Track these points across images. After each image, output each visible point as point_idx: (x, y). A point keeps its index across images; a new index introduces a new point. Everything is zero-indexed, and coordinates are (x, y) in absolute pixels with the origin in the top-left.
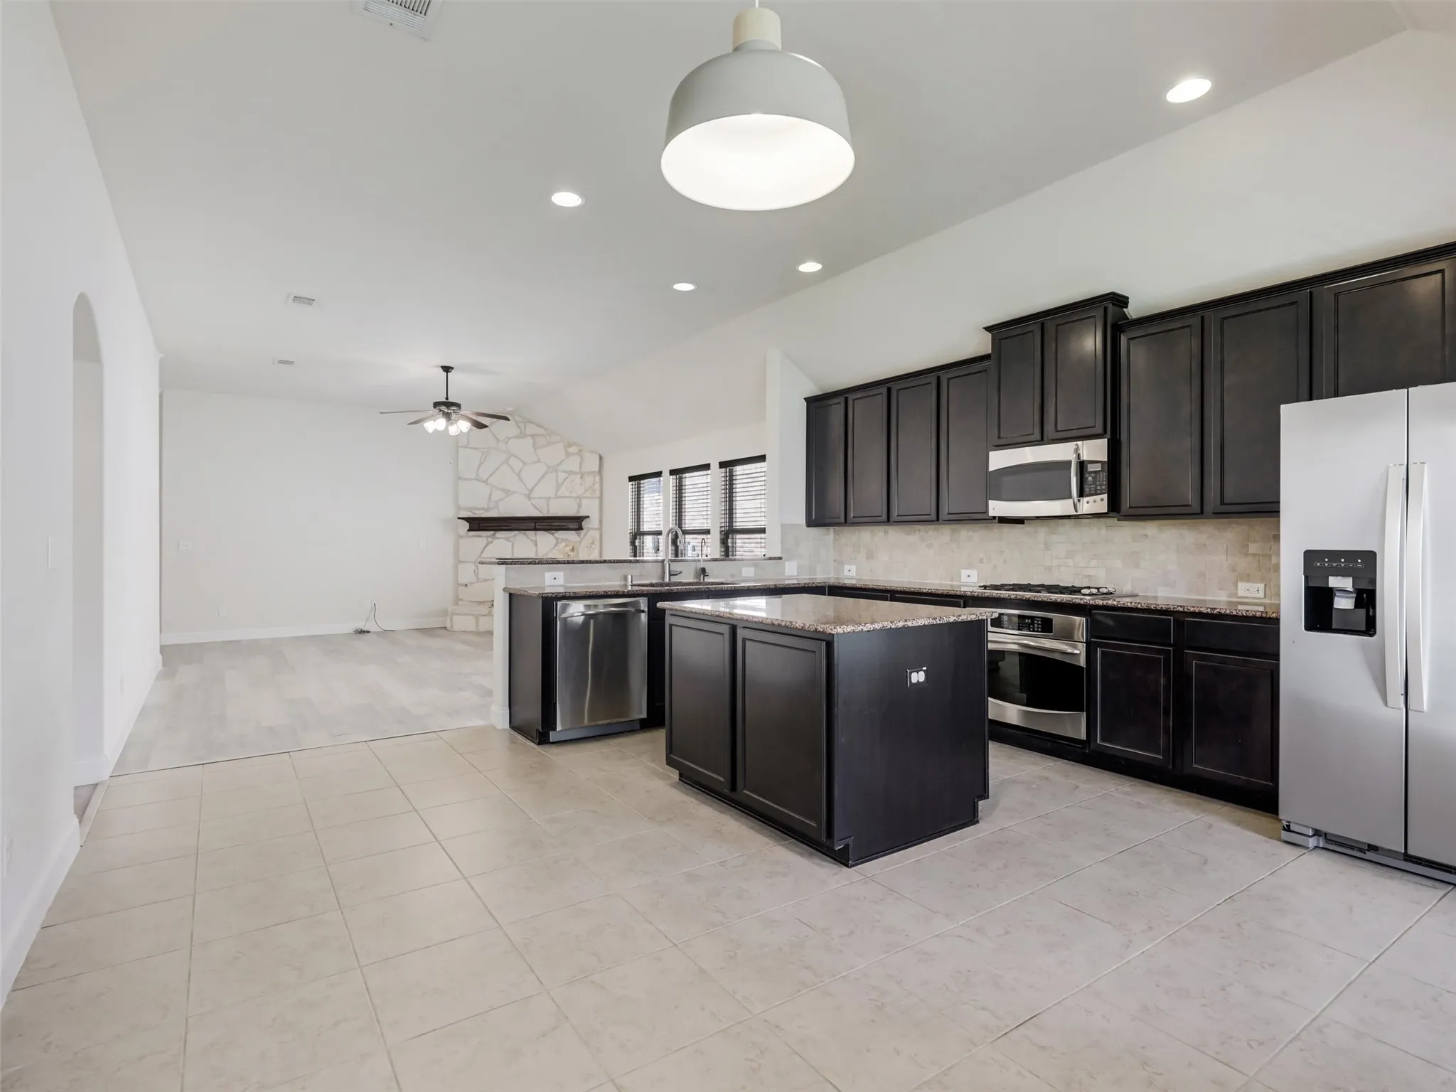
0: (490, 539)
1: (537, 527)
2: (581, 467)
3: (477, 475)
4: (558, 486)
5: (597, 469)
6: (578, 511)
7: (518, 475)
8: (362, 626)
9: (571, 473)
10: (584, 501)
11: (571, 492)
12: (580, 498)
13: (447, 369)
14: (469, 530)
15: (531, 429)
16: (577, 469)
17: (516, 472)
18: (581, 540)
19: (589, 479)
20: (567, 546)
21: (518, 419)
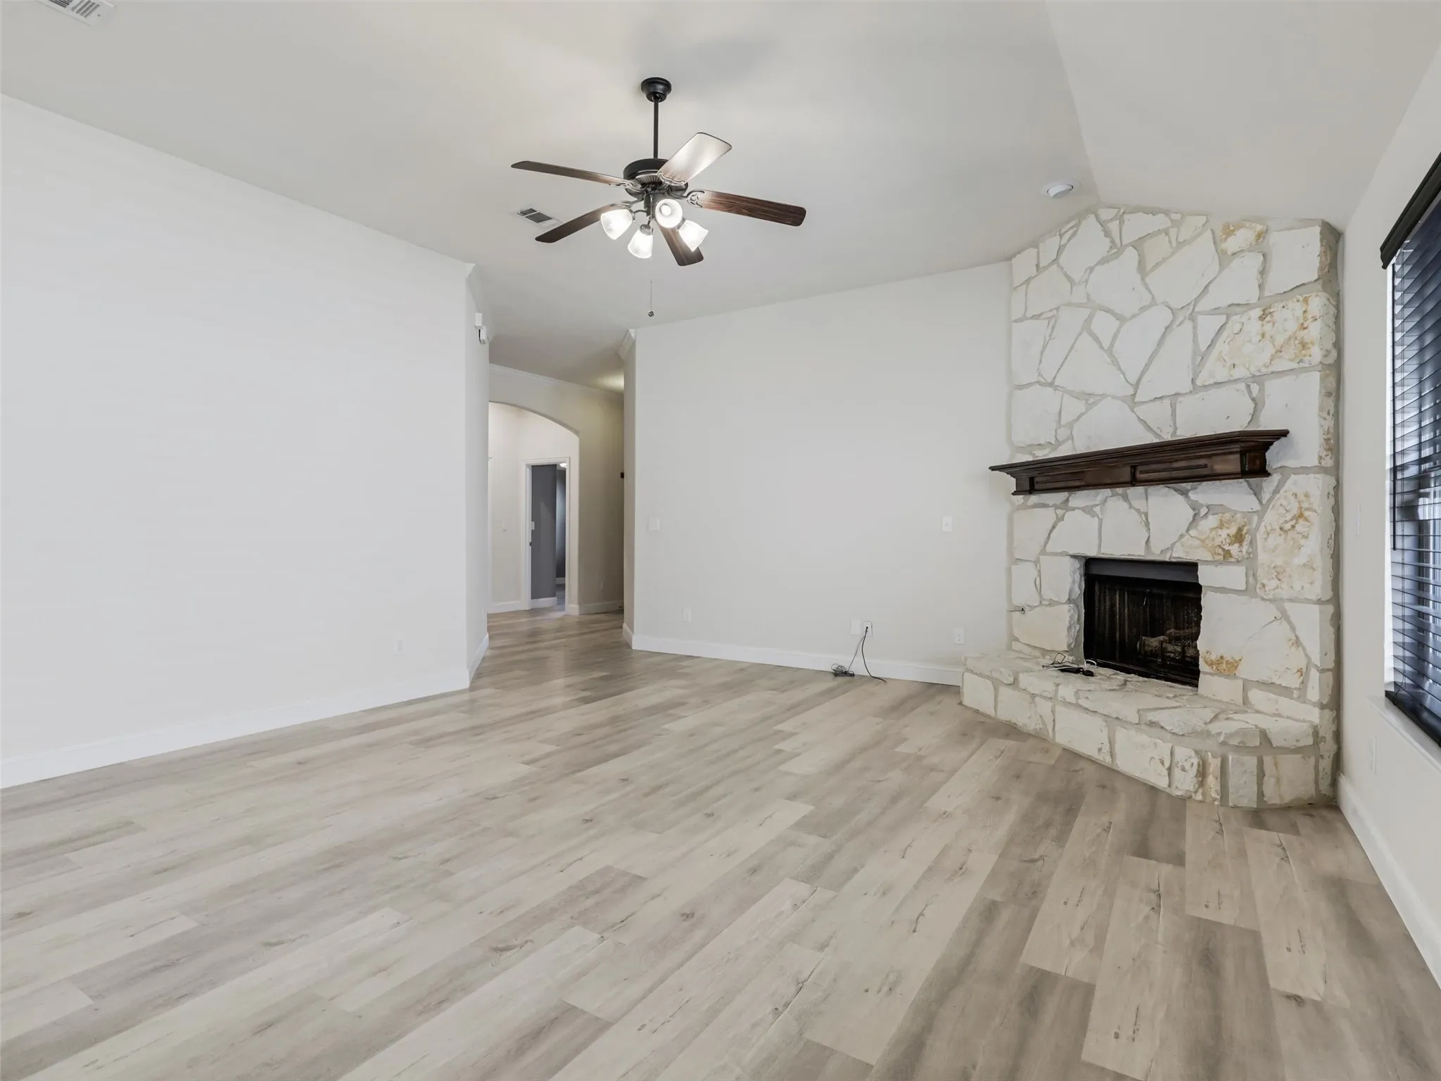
0: (1060, 512)
1: (1139, 476)
2: (1262, 286)
3: (1039, 373)
4: (1200, 358)
5: (1313, 275)
6: (1255, 417)
7: (1110, 352)
8: (845, 662)
9: (1232, 309)
10: (1272, 386)
11: (1236, 367)
12: (1259, 379)
13: (656, 89)
14: (1014, 493)
15: (1137, 226)
17: (1106, 345)
18: (1264, 507)
19: (1287, 317)
20: (1221, 526)
21: (1106, 214)
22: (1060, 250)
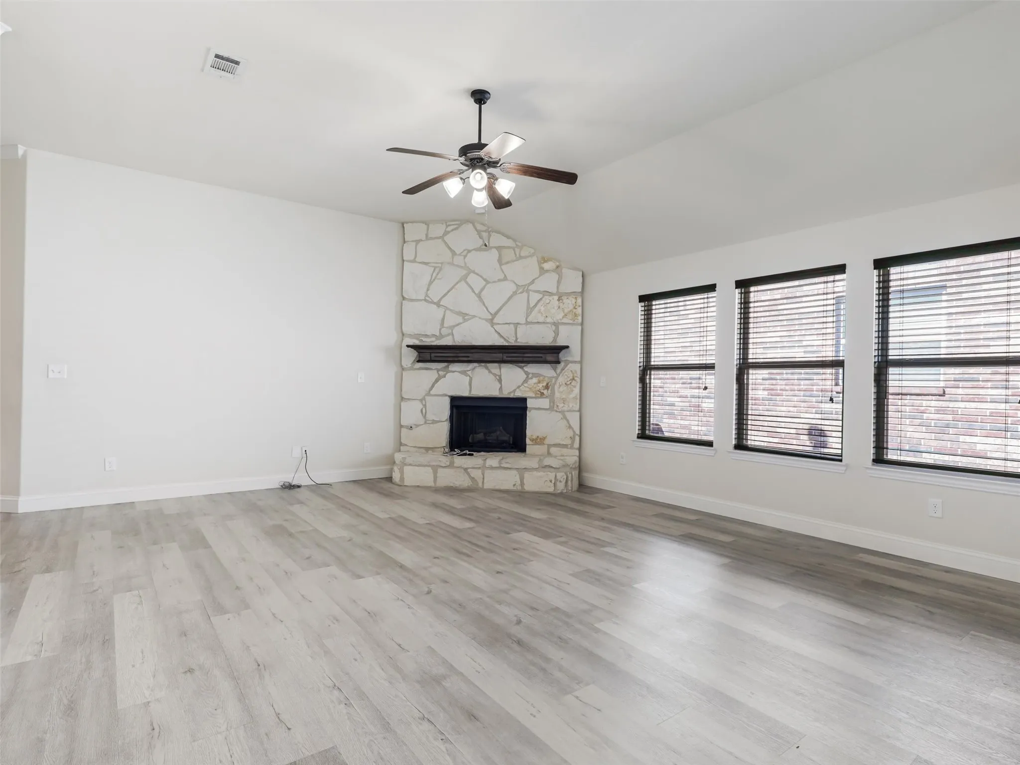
0: (441, 373)
2: (558, 287)
3: (427, 295)
4: (530, 310)
5: (580, 290)
6: (555, 339)
8: (289, 478)
9: (546, 293)
10: (561, 328)
11: (547, 317)
12: (556, 324)
13: (480, 97)
14: (418, 361)
15: (496, 240)
16: (554, 291)
17: (477, 291)
18: (558, 375)
19: (569, 302)
20: (539, 382)
21: (479, 227)
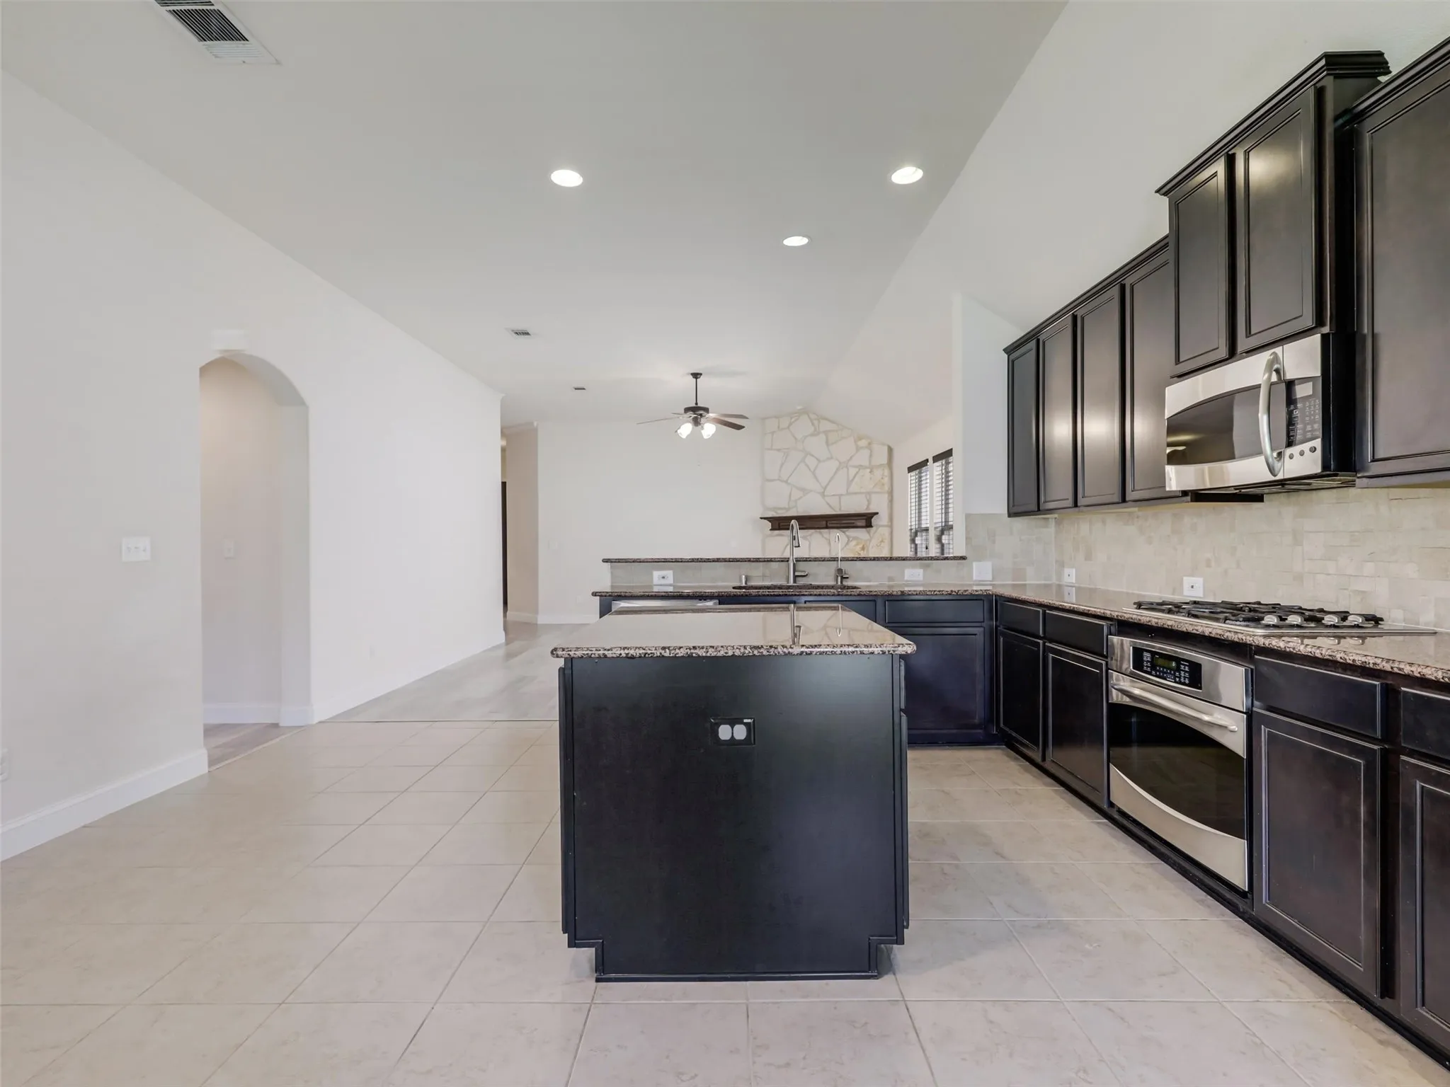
1: (828, 525)
2: (870, 461)
3: (779, 476)
4: (850, 482)
5: (885, 461)
6: (868, 507)
7: (814, 473)
9: (860, 467)
10: (873, 496)
11: (862, 487)
12: (869, 493)
13: (696, 376)
14: (771, 530)
15: (825, 426)
16: (866, 463)
17: (812, 470)
18: (871, 538)
19: (878, 473)
20: (859, 545)
21: (813, 416)
22: (791, 424)
